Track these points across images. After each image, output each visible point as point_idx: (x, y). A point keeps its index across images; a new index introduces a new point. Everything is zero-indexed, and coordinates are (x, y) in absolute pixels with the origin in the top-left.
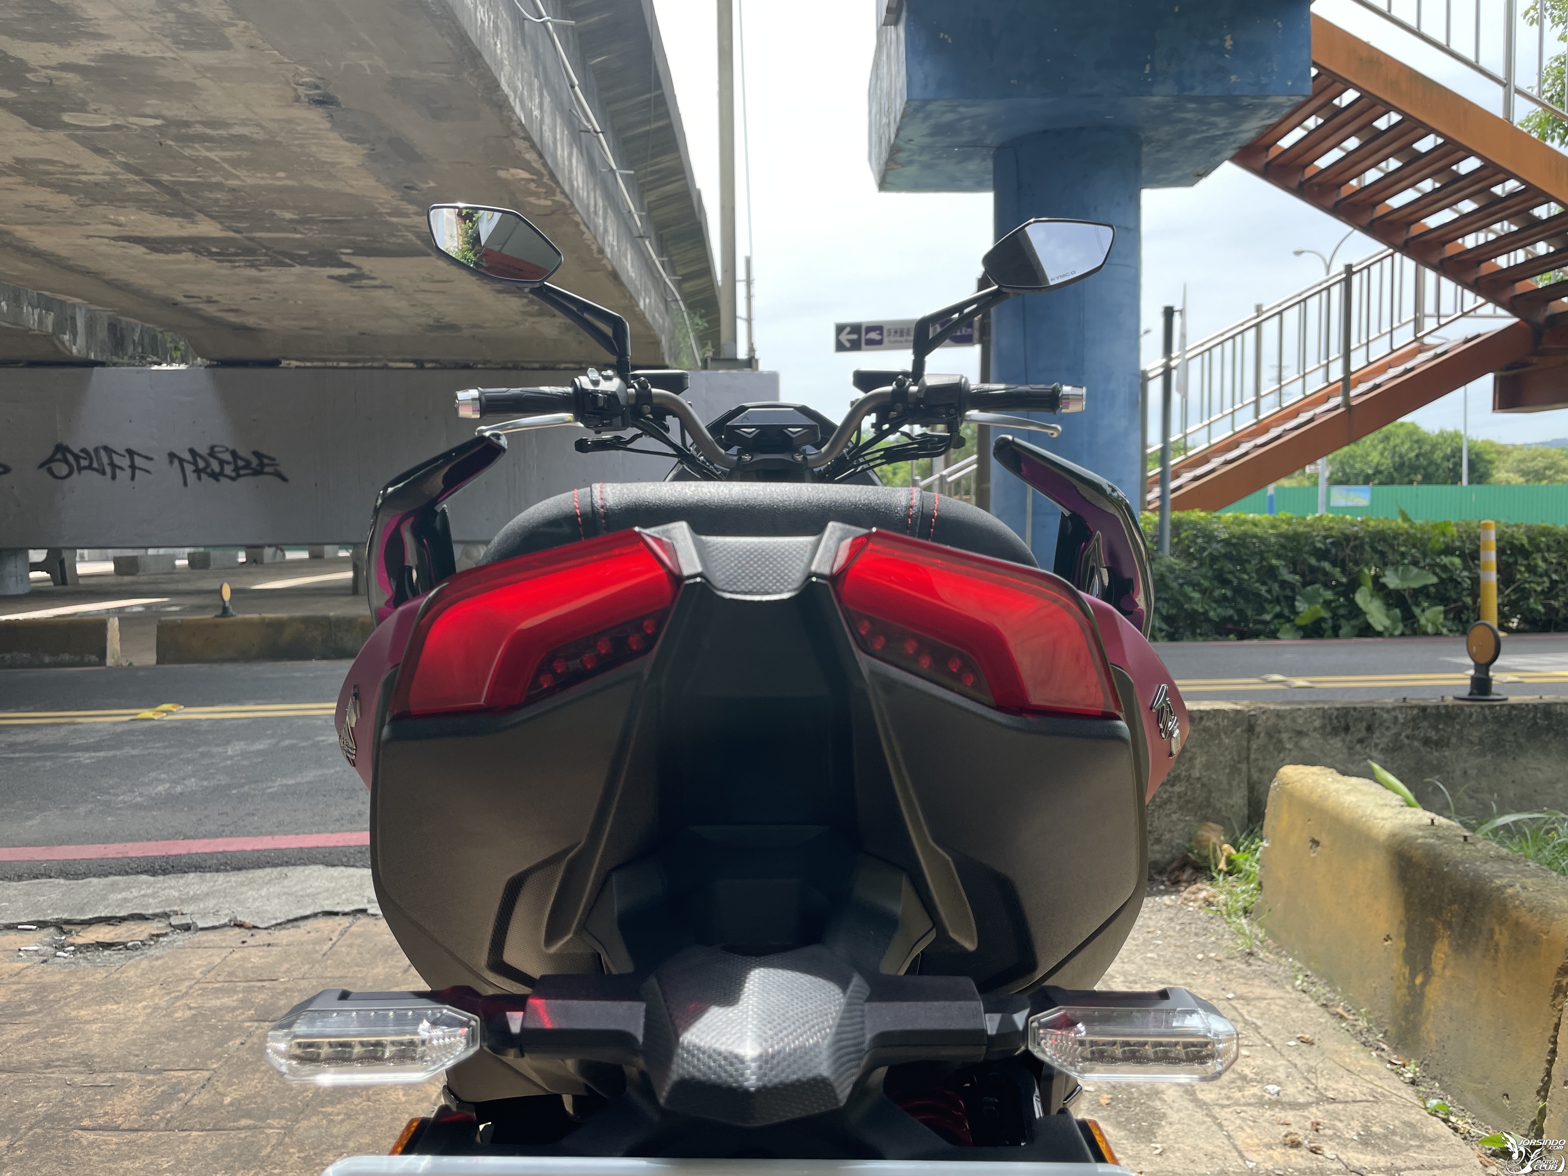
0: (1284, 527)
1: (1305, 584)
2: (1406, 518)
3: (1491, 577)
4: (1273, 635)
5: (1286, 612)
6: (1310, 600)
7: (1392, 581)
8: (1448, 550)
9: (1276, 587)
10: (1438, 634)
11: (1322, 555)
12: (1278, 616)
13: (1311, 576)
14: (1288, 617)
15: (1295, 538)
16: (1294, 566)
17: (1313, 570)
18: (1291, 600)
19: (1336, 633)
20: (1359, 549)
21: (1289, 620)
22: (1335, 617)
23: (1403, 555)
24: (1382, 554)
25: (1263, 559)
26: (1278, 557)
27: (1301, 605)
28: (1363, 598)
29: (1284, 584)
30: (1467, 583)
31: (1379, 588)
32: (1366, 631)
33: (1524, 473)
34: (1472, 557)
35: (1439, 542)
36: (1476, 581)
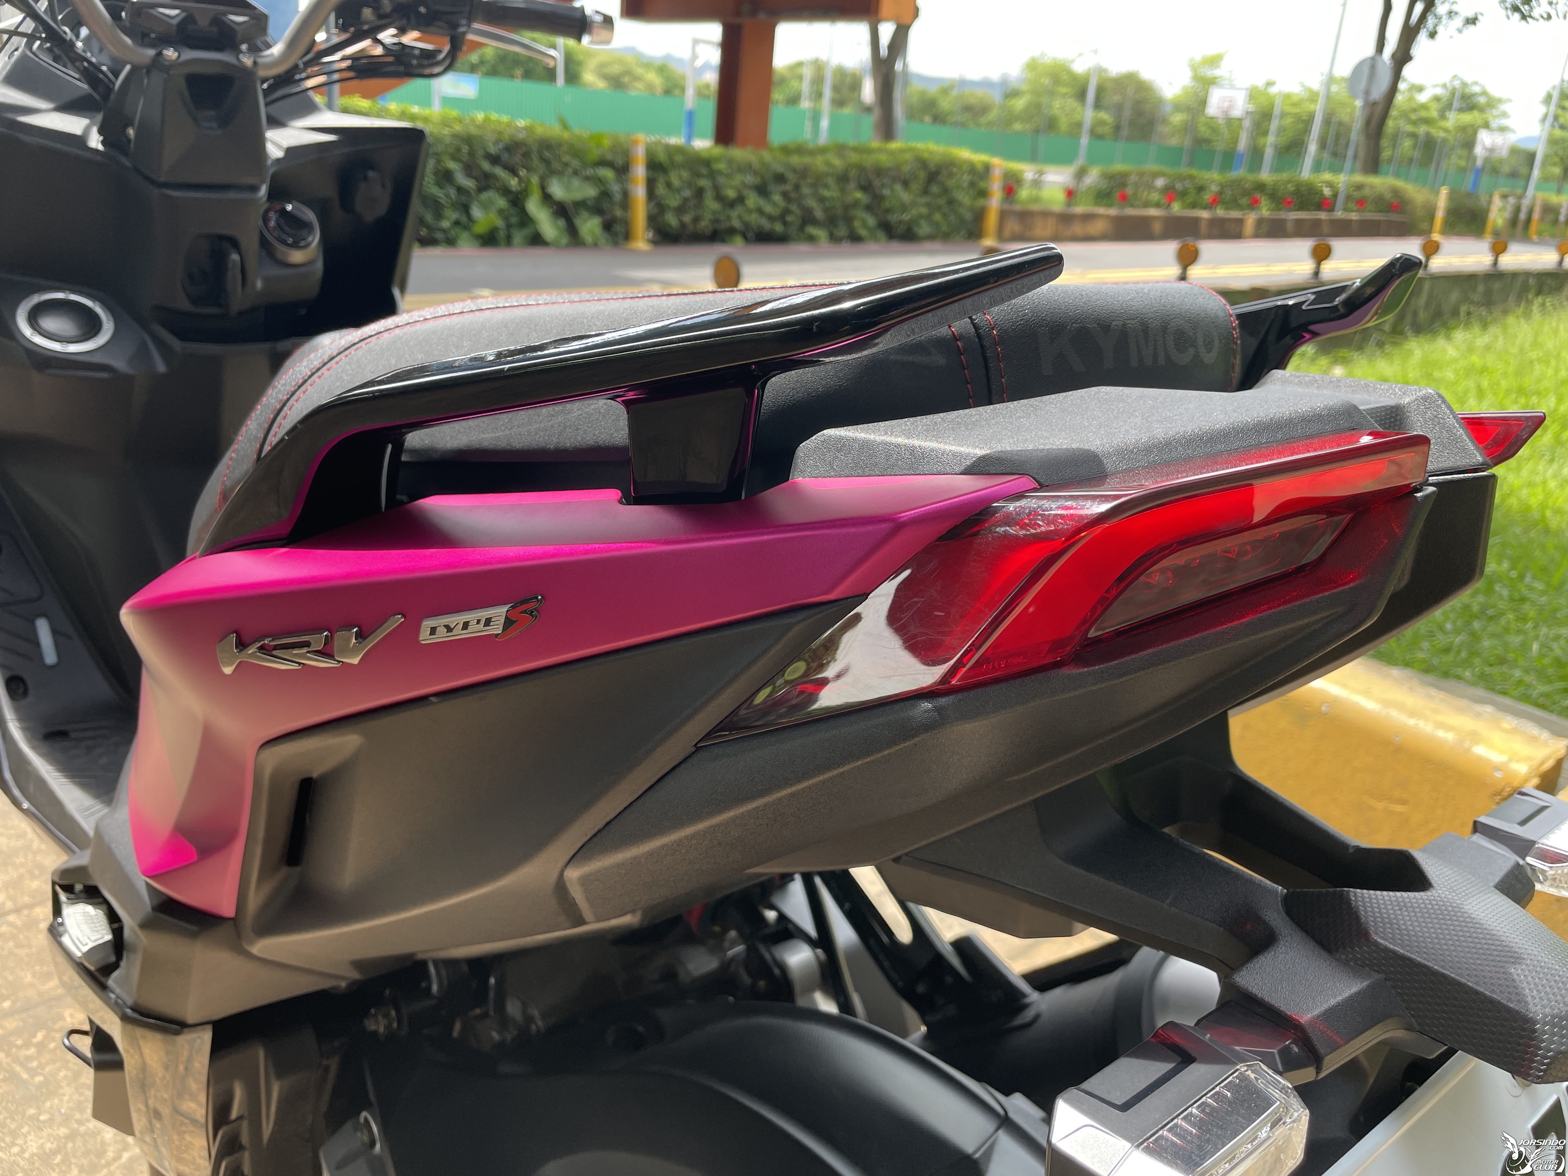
0: (458, 128)
1: (481, 189)
2: (565, 126)
3: (639, 192)
4: (451, 242)
5: (464, 219)
6: (485, 206)
7: (557, 190)
8: (603, 163)
9: (452, 192)
10: (596, 245)
11: (495, 160)
12: (457, 223)
13: (486, 182)
14: (465, 223)
15: (469, 140)
16: (469, 169)
17: (487, 176)
18: (466, 208)
19: (509, 241)
20: (527, 155)
21: (466, 228)
22: (509, 226)
23: (566, 165)
24: (547, 162)
25: (439, 162)
26: (454, 158)
27: (477, 212)
28: (534, 207)
29: (460, 190)
30: (618, 197)
31: (547, 198)
32: (537, 240)
33: (606, 77)
34: (623, 170)
35: (595, 154)
36: (626, 194)
